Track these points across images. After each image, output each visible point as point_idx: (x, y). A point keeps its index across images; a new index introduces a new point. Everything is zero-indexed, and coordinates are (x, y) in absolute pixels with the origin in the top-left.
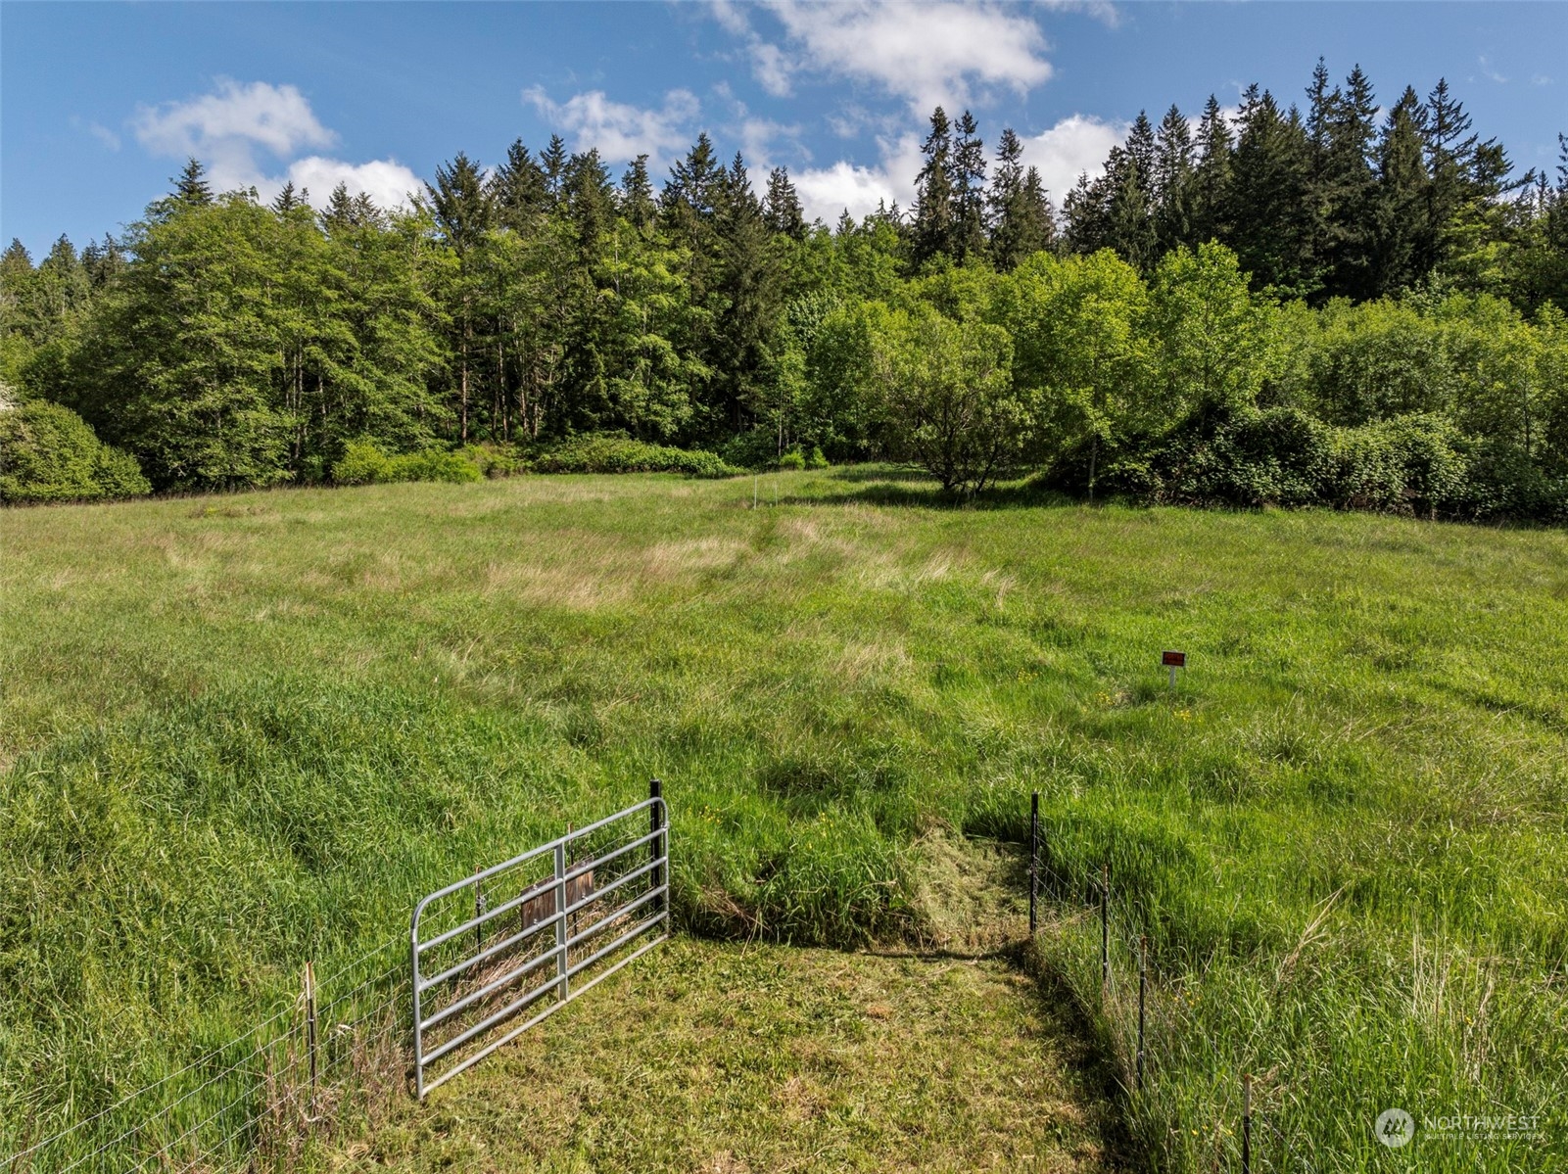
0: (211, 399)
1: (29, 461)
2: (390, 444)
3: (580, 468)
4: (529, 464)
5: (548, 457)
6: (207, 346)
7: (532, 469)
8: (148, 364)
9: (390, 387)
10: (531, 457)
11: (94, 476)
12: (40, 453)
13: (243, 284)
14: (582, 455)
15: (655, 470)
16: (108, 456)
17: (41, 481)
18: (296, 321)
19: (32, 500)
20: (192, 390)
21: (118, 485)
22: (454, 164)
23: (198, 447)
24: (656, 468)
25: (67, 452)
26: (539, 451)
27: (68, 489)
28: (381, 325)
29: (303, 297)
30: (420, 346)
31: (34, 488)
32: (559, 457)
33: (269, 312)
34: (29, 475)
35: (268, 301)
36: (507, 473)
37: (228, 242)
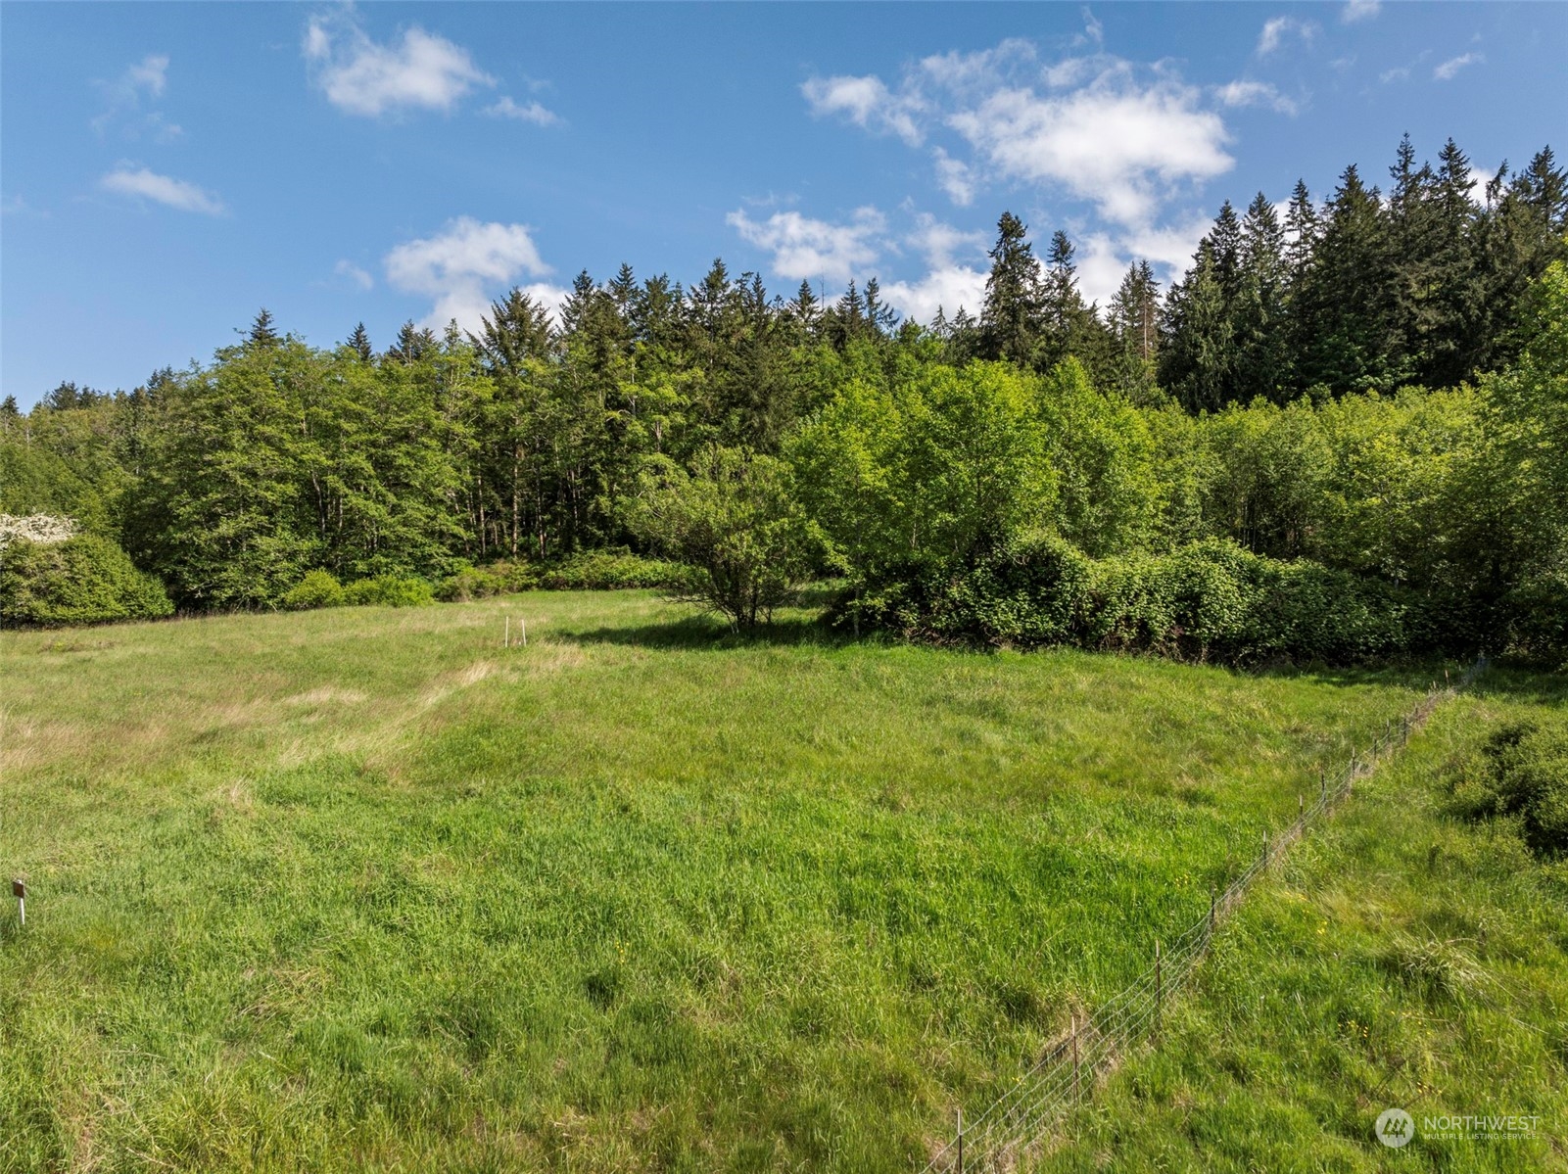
0: (226, 528)
1: (60, 587)
2: (406, 563)
3: (577, 585)
4: (535, 580)
5: (552, 573)
6: (224, 480)
7: (538, 585)
8: (177, 498)
9: (403, 511)
10: (538, 574)
11: (122, 599)
12: (72, 579)
13: (263, 421)
14: (581, 573)
15: (644, 586)
16: (135, 580)
17: (70, 605)
18: (315, 454)
19: (58, 623)
20: (212, 519)
21: (141, 607)
22: (508, 299)
23: (220, 570)
24: (646, 584)
25: (98, 579)
26: (545, 569)
27: (92, 612)
28: (400, 455)
29: (326, 433)
30: (447, 473)
31: (61, 611)
32: (561, 573)
33: (288, 446)
34: (60, 600)
35: (285, 436)
36: (496, 592)
37: (256, 385)
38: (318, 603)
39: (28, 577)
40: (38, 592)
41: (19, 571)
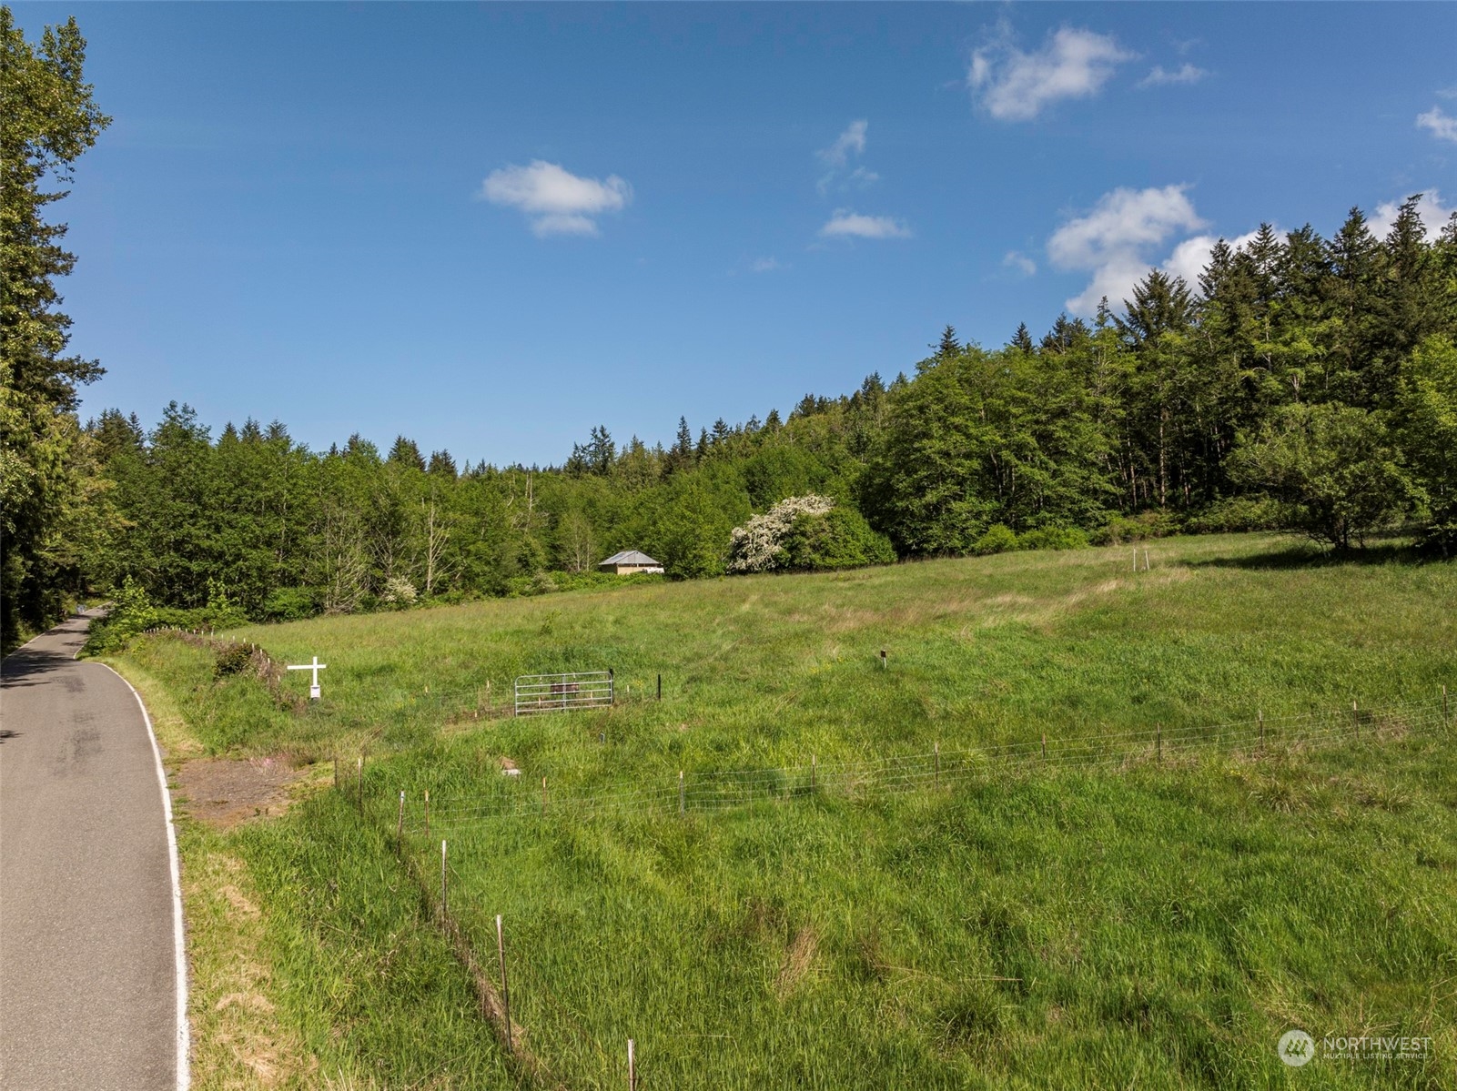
0: (931, 497)
1: (827, 544)
2: (1066, 517)
3: (1218, 529)
4: (1178, 527)
5: (1195, 520)
6: (928, 461)
7: (1181, 531)
8: (897, 476)
9: (1062, 474)
10: (1181, 521)
11: (864, 552)
12: (834, 539)
13: (953, 414)
14: (1221, 518)
16: (871, 538)
17: (833, 556)
18: (992, 435)
19: (830, 568)
20: (920, 491)
21: (877, 557)
22: (1147, 280)
23: (927, 528)
25: (849, 538)
26: (1188, 516)
27: (847, 561)
28: (1058, 429)
29: (999, 418)
30: (1097, 439)
31: (829, 561)
32: (1202, 519)
33: (972, 431)
34: (827, 553)
35: (970, 423)
37: (947, 387)
38: (999, 549)
39: (808, 538)
40: (815, 548)
41: (803, 534)
